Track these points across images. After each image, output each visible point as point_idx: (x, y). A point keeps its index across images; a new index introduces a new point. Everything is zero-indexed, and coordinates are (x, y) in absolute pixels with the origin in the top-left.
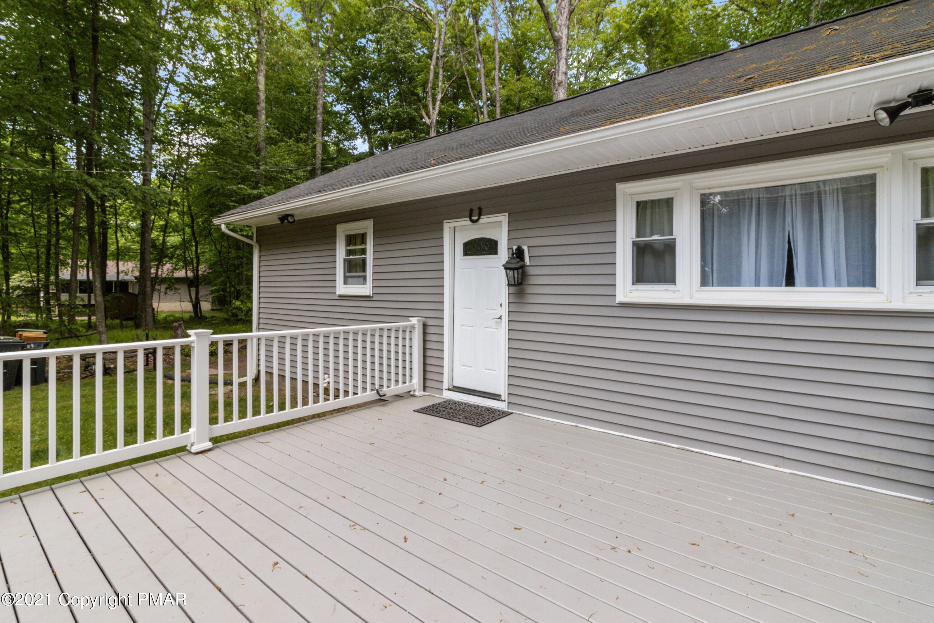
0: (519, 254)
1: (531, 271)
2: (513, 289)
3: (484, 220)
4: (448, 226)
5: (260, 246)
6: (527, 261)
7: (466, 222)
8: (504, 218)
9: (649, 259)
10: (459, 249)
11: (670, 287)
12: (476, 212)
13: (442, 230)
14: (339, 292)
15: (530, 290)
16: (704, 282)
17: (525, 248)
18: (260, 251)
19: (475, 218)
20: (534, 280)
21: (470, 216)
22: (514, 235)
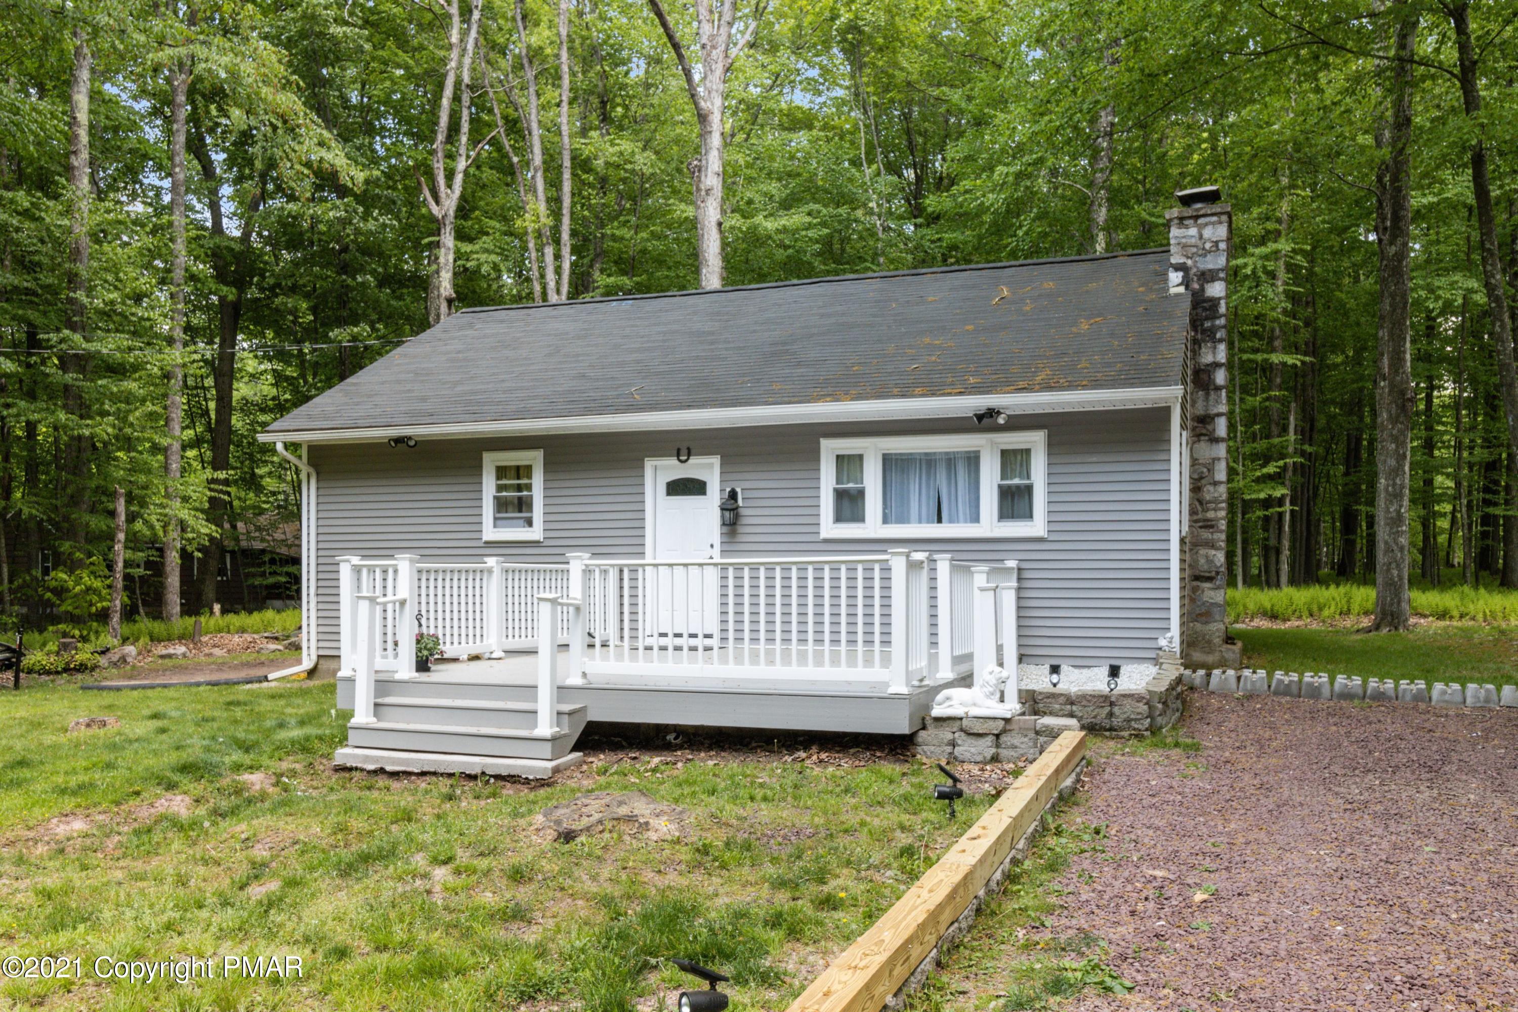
0: (733, 495)
1: (743, 512)
2: (725, 529)
3: (693, 460)
4: (649, 464)
5: (318, 474)
6: (740, 502)
7: (673, 461)
8: (716, 461)
9: (846, 503)
10: (662, 489)
11: (860, 525)
12: (684, 451)
13: (643, 467)
14: (485, 537)
15: (741, 529)
16: (886, 520)
17: (739, 490)
18: (318, 481)
19: (683, 458)
20: (745, 521)
21: (678, 455)
22: (728, 477)
